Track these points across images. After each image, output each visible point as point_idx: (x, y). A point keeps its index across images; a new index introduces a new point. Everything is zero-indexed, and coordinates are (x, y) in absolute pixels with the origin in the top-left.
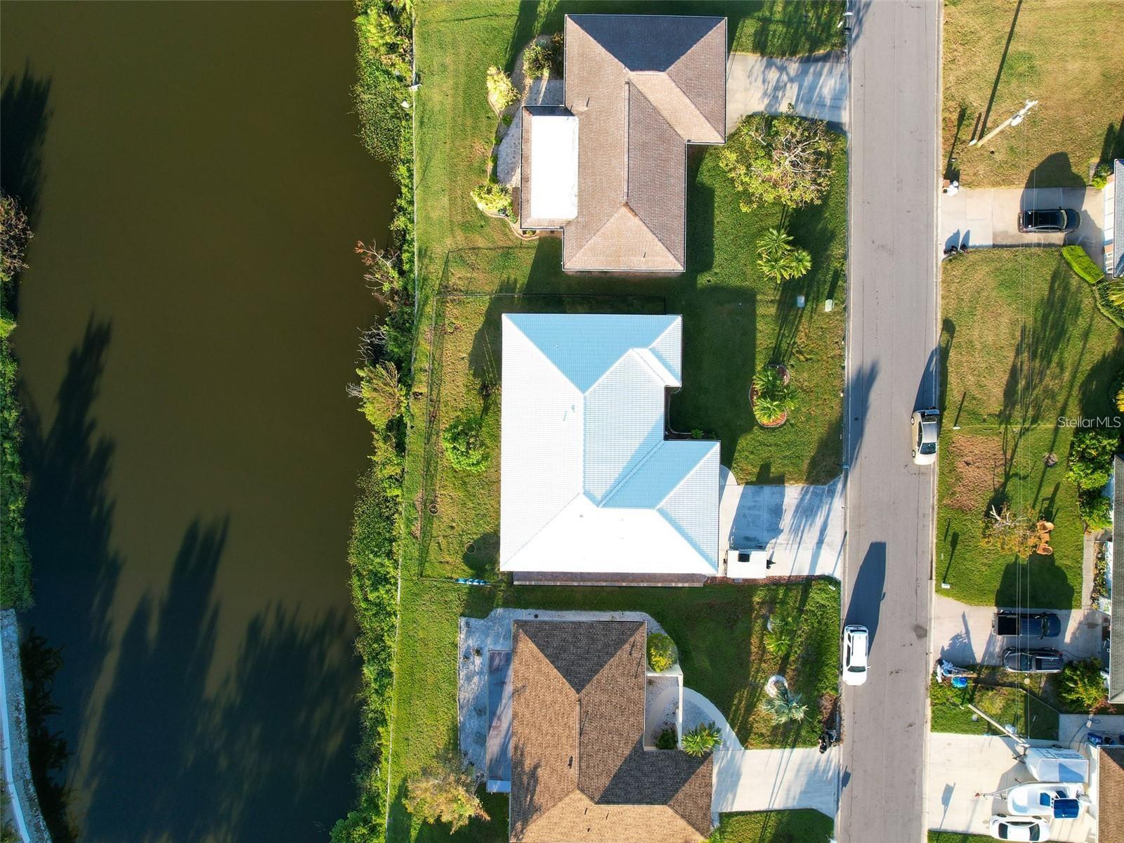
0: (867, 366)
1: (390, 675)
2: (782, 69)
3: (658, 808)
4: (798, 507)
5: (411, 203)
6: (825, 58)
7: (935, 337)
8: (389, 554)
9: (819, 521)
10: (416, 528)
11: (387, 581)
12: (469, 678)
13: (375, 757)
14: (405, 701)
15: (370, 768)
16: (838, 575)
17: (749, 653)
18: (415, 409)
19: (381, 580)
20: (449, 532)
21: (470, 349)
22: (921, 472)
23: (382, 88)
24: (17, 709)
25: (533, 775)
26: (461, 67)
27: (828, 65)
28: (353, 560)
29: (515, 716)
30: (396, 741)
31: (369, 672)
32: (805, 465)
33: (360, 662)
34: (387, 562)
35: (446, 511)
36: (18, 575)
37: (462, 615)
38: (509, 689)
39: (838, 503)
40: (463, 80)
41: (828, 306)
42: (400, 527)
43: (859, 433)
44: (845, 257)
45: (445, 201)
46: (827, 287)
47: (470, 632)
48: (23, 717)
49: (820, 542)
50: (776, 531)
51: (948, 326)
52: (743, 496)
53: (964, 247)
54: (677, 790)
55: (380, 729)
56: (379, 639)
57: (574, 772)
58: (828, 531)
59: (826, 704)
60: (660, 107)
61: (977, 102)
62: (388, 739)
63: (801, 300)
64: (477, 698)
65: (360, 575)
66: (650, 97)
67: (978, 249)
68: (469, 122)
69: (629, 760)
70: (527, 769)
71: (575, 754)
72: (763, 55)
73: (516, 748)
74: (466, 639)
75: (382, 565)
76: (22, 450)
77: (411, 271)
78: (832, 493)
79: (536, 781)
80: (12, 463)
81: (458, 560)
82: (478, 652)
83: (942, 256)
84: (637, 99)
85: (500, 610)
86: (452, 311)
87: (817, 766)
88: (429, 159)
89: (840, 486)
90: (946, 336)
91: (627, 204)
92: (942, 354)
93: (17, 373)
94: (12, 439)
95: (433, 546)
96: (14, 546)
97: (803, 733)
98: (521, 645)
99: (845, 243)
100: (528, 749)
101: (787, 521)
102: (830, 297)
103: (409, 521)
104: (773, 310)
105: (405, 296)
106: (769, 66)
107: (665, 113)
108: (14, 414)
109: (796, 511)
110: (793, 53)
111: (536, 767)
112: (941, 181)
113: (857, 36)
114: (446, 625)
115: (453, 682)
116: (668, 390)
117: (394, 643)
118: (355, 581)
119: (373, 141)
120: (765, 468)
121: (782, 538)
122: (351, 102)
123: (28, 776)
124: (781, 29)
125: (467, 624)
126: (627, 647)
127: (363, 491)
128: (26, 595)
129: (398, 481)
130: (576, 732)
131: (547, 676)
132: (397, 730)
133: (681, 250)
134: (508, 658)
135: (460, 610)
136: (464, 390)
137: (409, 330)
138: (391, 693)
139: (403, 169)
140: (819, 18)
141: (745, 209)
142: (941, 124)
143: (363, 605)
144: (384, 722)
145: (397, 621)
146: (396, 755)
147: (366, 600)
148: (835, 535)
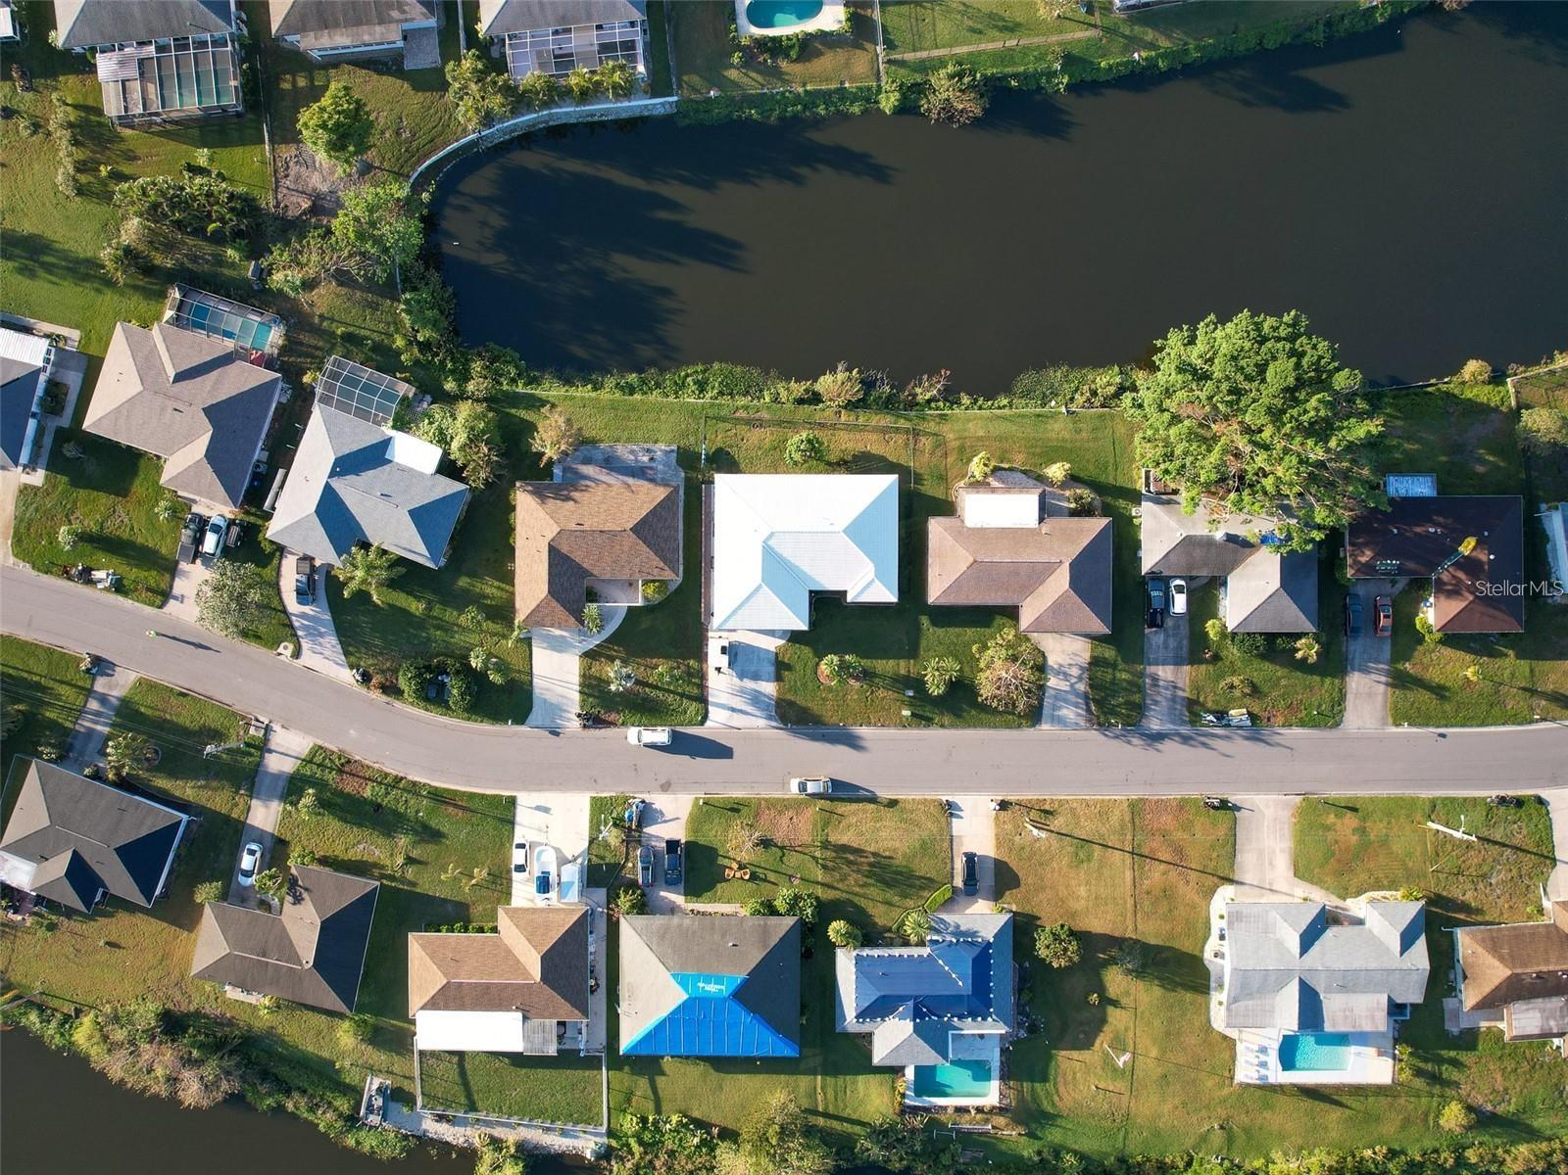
0: (863, 743)
1: (631, 394)
2: (1080, 679)
3: (545, 588)
4: (759, 692)
5: (980, 408)
6: (1089, 710)
7: (884, 794)
8: (721, 393)
9: (749, 709)
10: (741, 414)
11: (701, 392)
12: (632, 452)
13: (568, 382)
14: (613, 406)
15: (560, 378)
16: (708, 723)
17: (652, 658)
18: (828, 412)
19: (702, 386)
20: (740, 437)
21: (873, 452)
22: (785, 785)
23: (1066, 386)
24: (602, 115)
25: (568, 498)
26: (1078, 444)
27: (1084, 713)
28: (716, 366)
29: (609, 485)
30: (583, 398)
31: (633, 378)
32: (790, 697)
33: (640, 371)
34: (716, 391)
35: (755, 436)
36: (701, 116)
37: (679, 447)
38: (630, 481)
39: (762, 722)
40: (1069, 445)
41: (906, 713)
42: (742, 401)
43: (814, 738)
44: (942, 726)
45: (981, 433)
46: (921, 713)
47: (667, 453)
48: (596, 118)
49: (733, 710)
50: (741, 676)
51: (893, 803)
52: (768, 651)
53: (951, 815)
54: (558, 601)
55: (589, 387)
56: (658, 385)
57: (573, 526)
58: (741, 716)
59: (612, 717)
60: (1045, 585)
61: (1057, 823)
62: (583, 392)
63: (911, 693)
64: (618, 458)
65: (705, 371)
66: (1051, 578)
67: (949, 824)
68: (1038, 450)
69: (579, 567)
70: (572, 494)
71: (586, 527)
72: (1090, 664)
73: (587, 486)
74: (661, 450)
75: (713, 388)
76: (795, 117)
77: (930, 409)
78: (769, 718)
79: (563, 500)
80: (786, 111)
81: (719, 444)
82: (652, 459)
83: (944, 799)
84: (1049, 568)
85: (683, 474)
86: (900, 439)
87: (565, 711)
88: (1011, 421)
89: (774, 724)
90: (886, 802)
91: (975, 561)
92: (873, 799)
93: (853, 114)
94: (804, 110)
95: (728, 426)
96: (725, 112)
97: (591, 700)
98: (662, 489)
99: (952, 726)
100: (586, 494)
101: (749, 684)
102: (913, 715)
103: (746, 408)
104: (903, 672)
105: (912, 404)
106: (1081, 668)
107: (1040, 588)
108: (823, 113)
109: (756, 691)
110: (1091, 686)
111: (576, 501)
113: (1106, 735)
114: (671, 436)
115: (629, 440)
116: (845, 592)
117: (655, 396)
118: (700, 368)
119: (1026, 380)
120: (788, 667)
121: (736, 680)
122: (1055, 364)
123: (551, 123)
124: (1109, 677)
125: (673, 451)
126: (662, 564)
127: (768, 373)
128: (687, 121)
129: (776, 400)
130: (601, 528)
131: (640, 508)
132: (591, 399)
133: (943, 602)
134: (652, 480)
135: (682, 446)
136: (843, 448)
137: (887, 407)
138: (618, 395)
139: (1005, 402)
140: (1118, 706)
141: (974, 648)
142: (1041, 798)
143: (683, 373)
144: (595, 389)
145: (671, 399)
146: (572, 398)
147: (687, 376)
148: (738, 720)
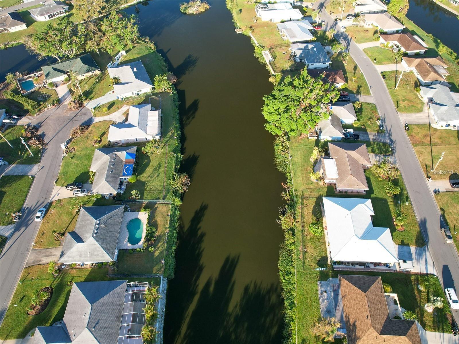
0: (423, 219)
1: (294, 304)
2: (379, 157)
3: (402, 337)
5: (291, 180)
6: (389, 155)
7: (440, 212)
8: (292, 265)
9: (424, 257)
10: (301, 256)
11: (291, 273)
12: (323, 301)
13: (290, 335)
14: (300, 311)
15: (288, 339)
16: (436, 274)
17: (415, 296)
18: (297, 225)
19: (288, 273)
20: (311, 256)
21: (312, 210)
22: (449, 245)
23: (281, 159)
24: (163, 311)
25: (354, 325)
26: (302, 154)
27: (390, 157)
28: (279, 267)
29: (344, 305)
30: (298, 325)
31: (286, 303)
32: (414, 241)
33: (283, 300)
34: (291, 267)
35: (310, 249)
36: (171, 267)
37: (319, 280)
38: (340, 296)
39: (428, 253)
40: (303, 156)
41: (407, 203)
42: (295, 256)
43: (427, 235)
44: (407, 194)
45: (301, 179)
46: (405, 199)
47: (322, 286)
48: (164, 315)
49: (426, 264)
51: (442, 209)
52: (398, 248)
53: (439, 192)
54: (407, 332)
55: (292, 323)
56: (289, 292)
57: (369, 321)
58: (428, 261)
59: (449, 317)
60: (354, 157)
61: (429, 164)
62: (295, 327)
63: (399, 202)
64: (327, 308)
65: (282, 272)
66: (352, 156)
67: (442, 192)
68: (306, 164)
69: (386, 321)
70: (351, 323)
71: (368, 314)
72: (374, 154)
73: (346, 317)
74: (321, 288)
75: (289, 269)
76: (178, 234)
77: (293, 194)
78: (425, 250)
79: (356, 327)
80: (175, 236)
81: (315, 264)
82: (326, 292)
83: (433, 194)
84: (349, 156)
85: (331, 279)
86: (305, 202)
88: (296, 172)
89: (426, 248)
90: (442, 212)
91: (351, 174)
92: (443, 216)
93: (180, 214)
94: (176, 230)
95: (306, 261)
96: (171, 259)
97: (445, 327)
98: (342, 282)
99: (406, 191)
100: (350, 316)
101: (414, 256)
102: (407, 201)
103: (298, 255)
104: (393, 203)
105: (292, 199)
106: (376, 156)
107: (356, 159)
108: (178, 224)
109: (416, 254)
110: (381, 154)
111: (355, 322)
112: (427, 179)
113: (395, 152)
114: (313, 284)
115: (318, 302)
116: (371, 216)
117: (295, 293)
118: (281, 274)
119: (279, 169)
120: (402, 242)
122: (274, 161)
123: (162, 337)
124: (377, 149)
125: (321, 283)
126: (377, 282)
127: (282, 248)
128: (172, 274)
129: (293, 244)
130: (367, 306)
131: (353, 290)
132: (299, 321)
133: (366, 185)
134: (339, 287)
135: (318, 279)
136: (312, 219)
137: (294, 207)
138: (296, 310)
139: (288, 174)
140: (385, 148)
141: (380, 179)
142: (422, 168)
143: (284, 281)
144: (293, 320)
145: (296, 286)
146: (299, 331)
147: (284, 279)
148: (430, 262)
